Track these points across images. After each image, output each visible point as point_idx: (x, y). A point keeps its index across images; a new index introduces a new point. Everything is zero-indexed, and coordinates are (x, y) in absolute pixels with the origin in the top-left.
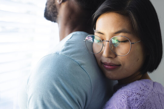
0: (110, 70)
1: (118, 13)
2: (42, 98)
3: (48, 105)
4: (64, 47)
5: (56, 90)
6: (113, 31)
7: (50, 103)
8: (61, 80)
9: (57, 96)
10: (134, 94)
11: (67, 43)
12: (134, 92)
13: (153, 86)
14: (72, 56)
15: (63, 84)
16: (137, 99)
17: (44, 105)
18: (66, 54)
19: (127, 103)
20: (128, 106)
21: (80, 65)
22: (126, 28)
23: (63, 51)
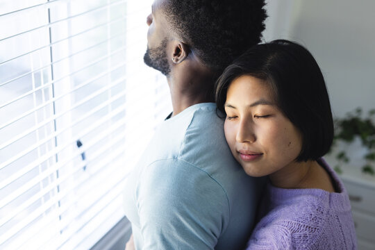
0: (249, 161)
1: (252, 75)
2: (161, 231)
3: (170, 240)
4: (184, 147)
5: (179, 221)
6: (248, 102)
7: (172, 237)
8: (185, 207)
9: (181, 229)
10: (302, 228)
11: (189, 135)
12: (302, 224)
13: (330, 205)
14: (197, 162)
15: (188, 211)
16: (305, 236)
17: (164, 240)
18: (188, 159)
19: (291, 242)
20: (293, 246)
21: (210, 175)
22: (266, 98)
23: (184, 153)
